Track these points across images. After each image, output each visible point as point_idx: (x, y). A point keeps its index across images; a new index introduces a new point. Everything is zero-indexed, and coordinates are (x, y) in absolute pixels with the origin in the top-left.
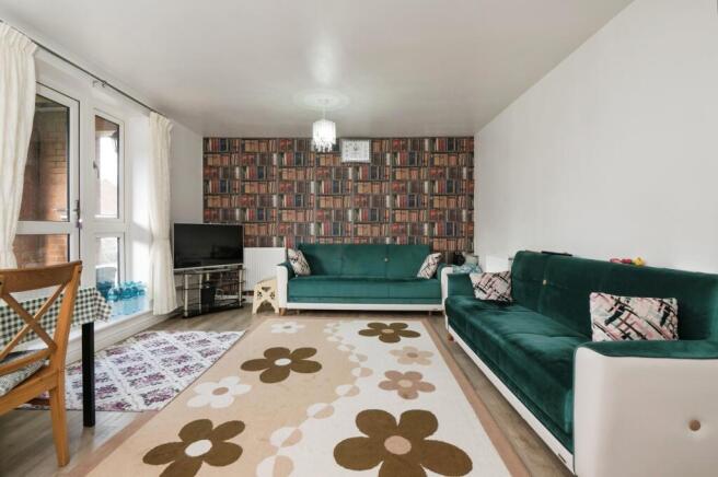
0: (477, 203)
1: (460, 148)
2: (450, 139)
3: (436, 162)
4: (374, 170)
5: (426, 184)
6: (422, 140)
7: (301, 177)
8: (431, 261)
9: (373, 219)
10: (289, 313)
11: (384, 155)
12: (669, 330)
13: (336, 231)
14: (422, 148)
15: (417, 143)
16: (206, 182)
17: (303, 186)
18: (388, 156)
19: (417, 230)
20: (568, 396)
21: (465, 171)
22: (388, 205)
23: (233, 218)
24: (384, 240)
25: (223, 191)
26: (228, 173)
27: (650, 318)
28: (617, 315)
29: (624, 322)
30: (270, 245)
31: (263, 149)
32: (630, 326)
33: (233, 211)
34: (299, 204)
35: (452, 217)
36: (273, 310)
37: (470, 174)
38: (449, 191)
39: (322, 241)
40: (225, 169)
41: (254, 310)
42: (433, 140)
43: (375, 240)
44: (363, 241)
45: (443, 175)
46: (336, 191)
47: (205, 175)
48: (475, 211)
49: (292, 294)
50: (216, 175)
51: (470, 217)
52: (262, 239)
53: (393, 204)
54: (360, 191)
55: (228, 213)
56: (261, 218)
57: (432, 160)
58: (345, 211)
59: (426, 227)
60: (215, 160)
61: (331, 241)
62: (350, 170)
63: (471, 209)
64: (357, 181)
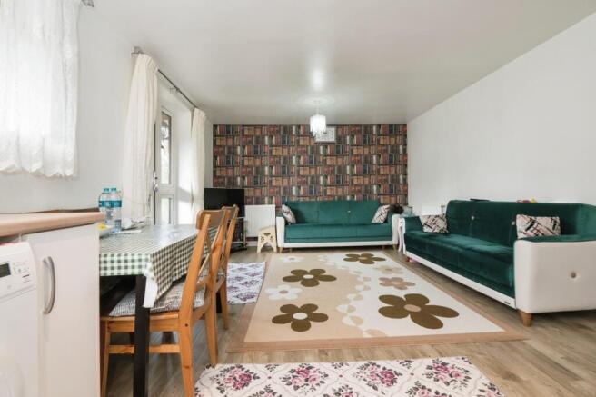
0: (409, 170)
1: (397, 131)
2: (391, 126)
3: (382, 142)
4: (338, 147)
5: (375, 157)
6: (371, 126)
7: (286, 154)
8: (383, 211)
9: (338, 183)
10: (286, 250)
11: (345, 137)
12: (557, 232)
13: (311, 192)
14: (371, 132)
15: (368, 128)
16: (215, 157)
17: (287, 160)
18: (348, 138)
19: (368, 190)
20: (510, 268)
21: (401, 148)
22: (348, 172)
23: (235, 184)
24: (345, 197)
25: (228, 164)
26: (232, 152)
27: (548, 226)
28: (531, 226)
29: (535, 229)
30: (263, 203)
31: (258, 133)
32: (538, 231)
33: (235, 178)
34: (284, 173)
35: (392, 181)
36: (272, 249)
37: (405, 150)
38: (391, 162)
39: (301, 199)
40: (229, 148)
41: (259, 250)
42: (379, 126)
43: (339, 198)
44: (331, 199)
45: (386, 151)
46: (311, 163)
47: (214, 153)
48: (409, 177)
49: (288, 237)
50: (223, 152)
51: (405, 180)
52: (258, 198)
53: (352, 171)
54: (328, 163)
55: (232, 180)
56: (256, 184)
57: (379, 140)
58: (318, 178)
59: (375, 188)
60: (222, 142)
61: (307, 199)
62: (321, 148)
63: (406, 174)
64: (326, 156)
